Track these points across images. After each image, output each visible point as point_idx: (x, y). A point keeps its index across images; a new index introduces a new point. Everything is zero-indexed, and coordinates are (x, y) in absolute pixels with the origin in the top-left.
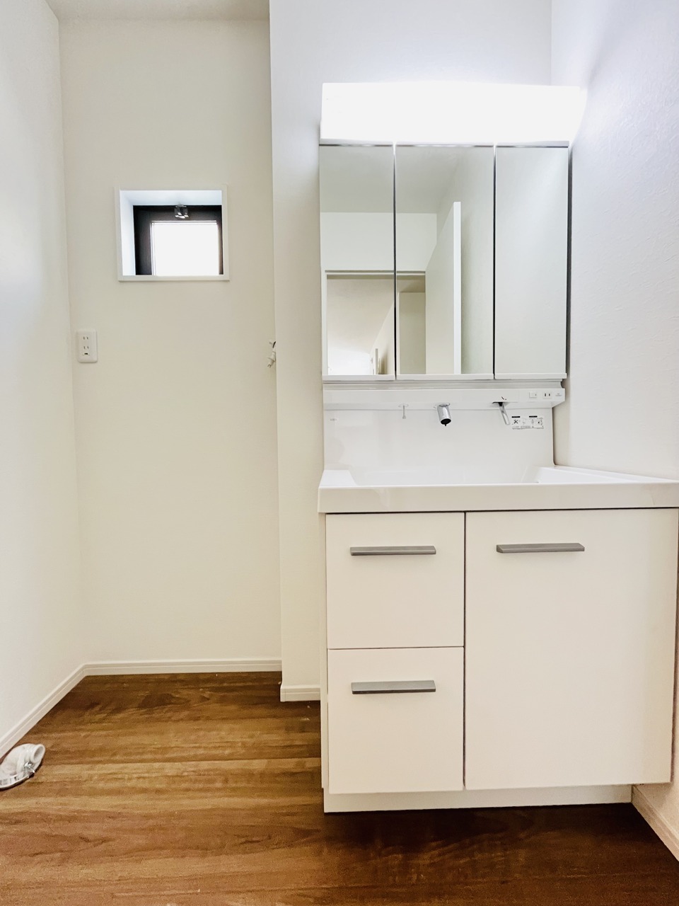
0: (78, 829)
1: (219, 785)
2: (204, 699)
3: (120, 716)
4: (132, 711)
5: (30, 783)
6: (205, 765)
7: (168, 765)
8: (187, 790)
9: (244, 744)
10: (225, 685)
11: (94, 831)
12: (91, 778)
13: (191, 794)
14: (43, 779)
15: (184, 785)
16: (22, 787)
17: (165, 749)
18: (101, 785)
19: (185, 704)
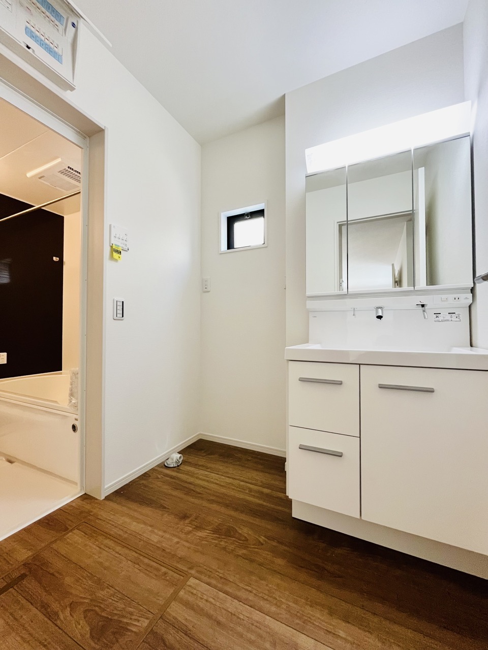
0: (192, 487)
1: (247, 492)
2: (248, 460)
3: (212, 456)
4: (216, 456)
5: (177, 468)
6: (242, 483)
7: (227, 478)
8: (234, 489)
9: (261, 482)
10: (259, 457)
11: (198, 490)
12: (198, 473)
13: (235, 491)
14: (181, 468)
15: (234, 487)
16: (175, 469)
17: (227, 473)
18: (201, 477)
19: (239, 459)
